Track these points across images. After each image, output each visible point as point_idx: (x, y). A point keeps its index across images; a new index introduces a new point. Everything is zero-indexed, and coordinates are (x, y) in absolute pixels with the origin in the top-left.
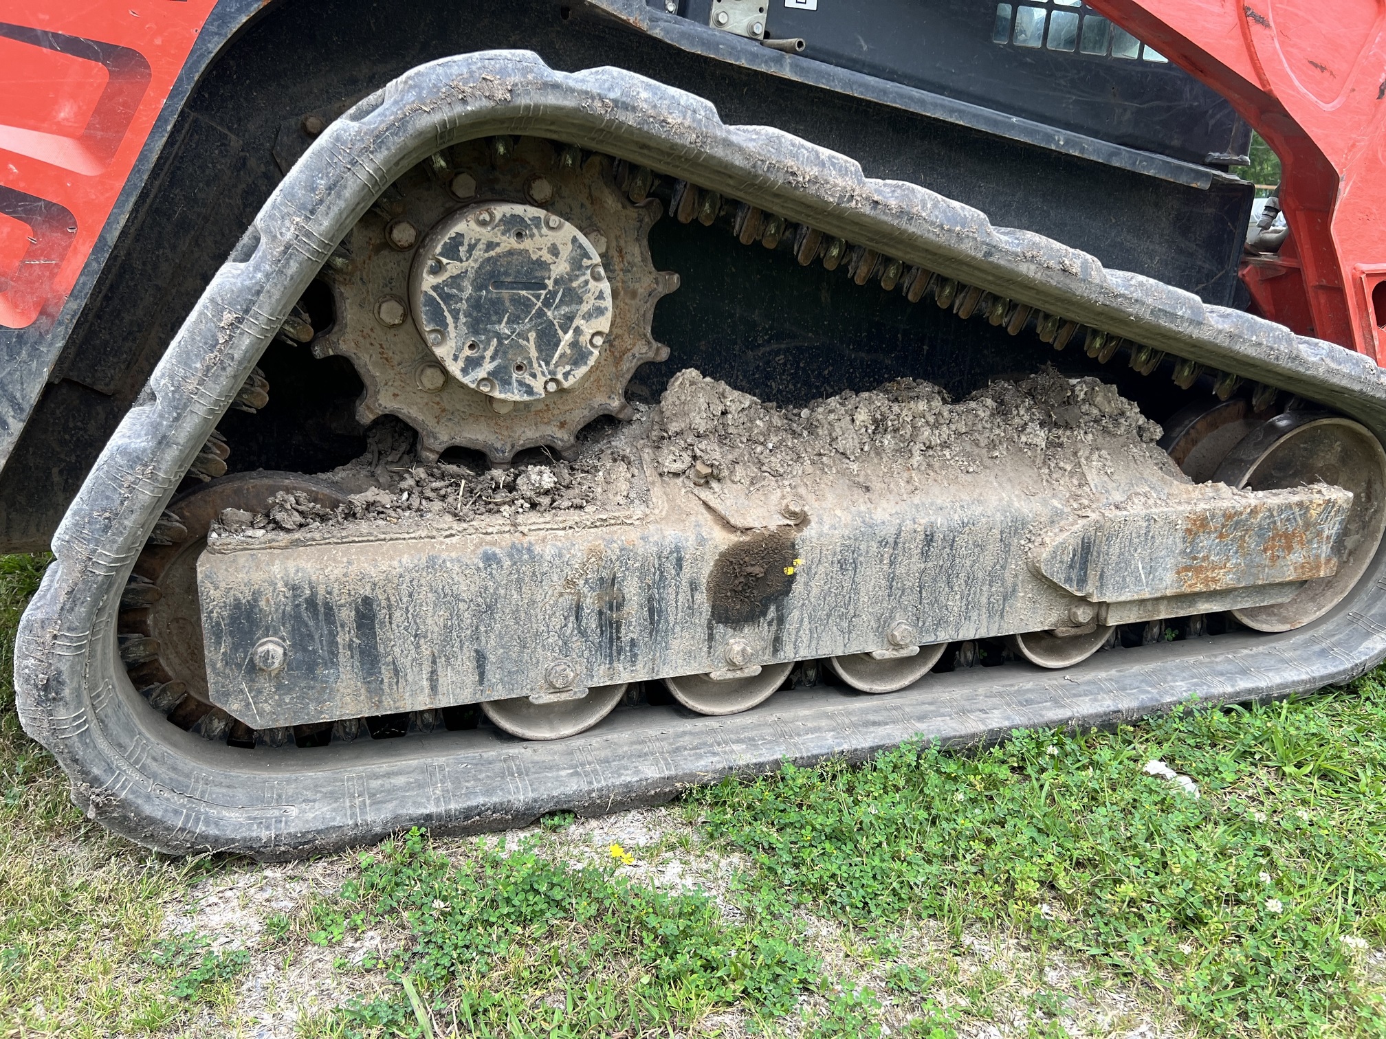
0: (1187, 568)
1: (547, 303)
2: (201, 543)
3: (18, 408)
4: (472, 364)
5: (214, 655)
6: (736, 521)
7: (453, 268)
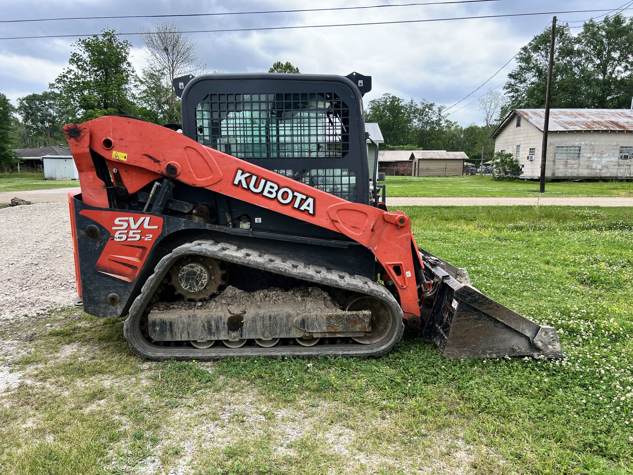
0: (329, 326)
1: (197, 278)
2: (149, 312)
3: (130, 292)
4: (186, 287)
5: (150, 328)
6: (232, 312)
7: (183, 273)
